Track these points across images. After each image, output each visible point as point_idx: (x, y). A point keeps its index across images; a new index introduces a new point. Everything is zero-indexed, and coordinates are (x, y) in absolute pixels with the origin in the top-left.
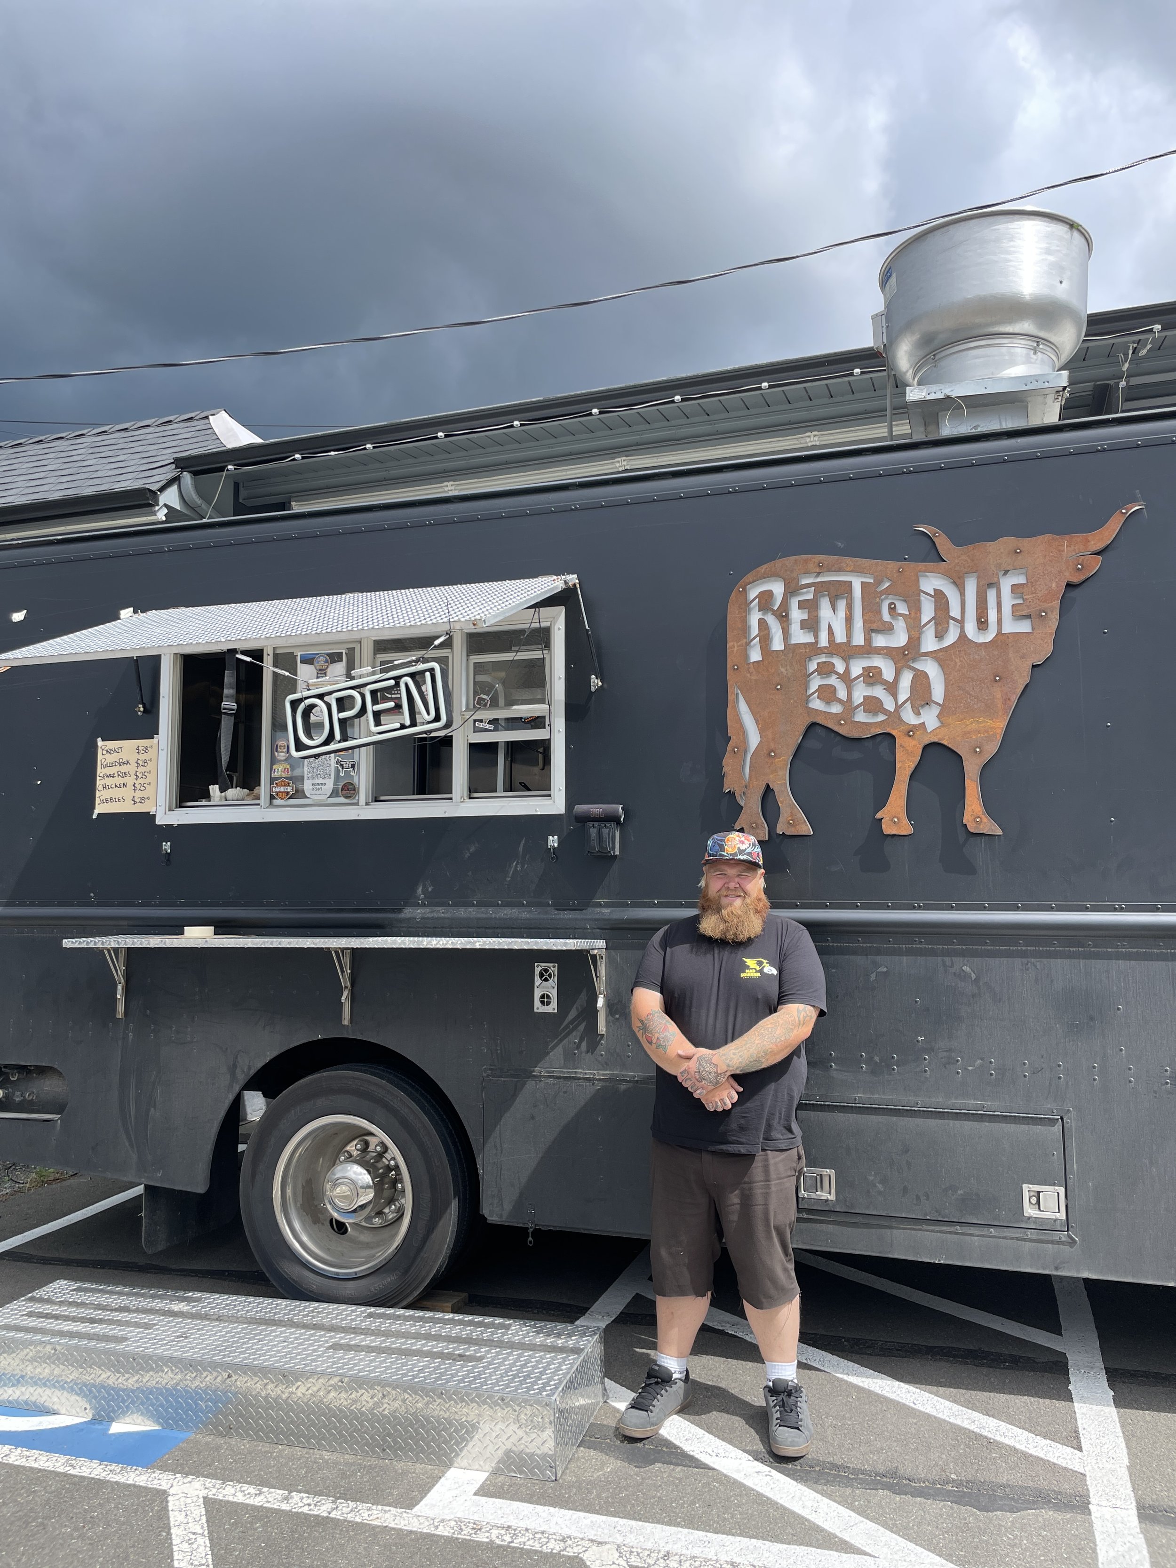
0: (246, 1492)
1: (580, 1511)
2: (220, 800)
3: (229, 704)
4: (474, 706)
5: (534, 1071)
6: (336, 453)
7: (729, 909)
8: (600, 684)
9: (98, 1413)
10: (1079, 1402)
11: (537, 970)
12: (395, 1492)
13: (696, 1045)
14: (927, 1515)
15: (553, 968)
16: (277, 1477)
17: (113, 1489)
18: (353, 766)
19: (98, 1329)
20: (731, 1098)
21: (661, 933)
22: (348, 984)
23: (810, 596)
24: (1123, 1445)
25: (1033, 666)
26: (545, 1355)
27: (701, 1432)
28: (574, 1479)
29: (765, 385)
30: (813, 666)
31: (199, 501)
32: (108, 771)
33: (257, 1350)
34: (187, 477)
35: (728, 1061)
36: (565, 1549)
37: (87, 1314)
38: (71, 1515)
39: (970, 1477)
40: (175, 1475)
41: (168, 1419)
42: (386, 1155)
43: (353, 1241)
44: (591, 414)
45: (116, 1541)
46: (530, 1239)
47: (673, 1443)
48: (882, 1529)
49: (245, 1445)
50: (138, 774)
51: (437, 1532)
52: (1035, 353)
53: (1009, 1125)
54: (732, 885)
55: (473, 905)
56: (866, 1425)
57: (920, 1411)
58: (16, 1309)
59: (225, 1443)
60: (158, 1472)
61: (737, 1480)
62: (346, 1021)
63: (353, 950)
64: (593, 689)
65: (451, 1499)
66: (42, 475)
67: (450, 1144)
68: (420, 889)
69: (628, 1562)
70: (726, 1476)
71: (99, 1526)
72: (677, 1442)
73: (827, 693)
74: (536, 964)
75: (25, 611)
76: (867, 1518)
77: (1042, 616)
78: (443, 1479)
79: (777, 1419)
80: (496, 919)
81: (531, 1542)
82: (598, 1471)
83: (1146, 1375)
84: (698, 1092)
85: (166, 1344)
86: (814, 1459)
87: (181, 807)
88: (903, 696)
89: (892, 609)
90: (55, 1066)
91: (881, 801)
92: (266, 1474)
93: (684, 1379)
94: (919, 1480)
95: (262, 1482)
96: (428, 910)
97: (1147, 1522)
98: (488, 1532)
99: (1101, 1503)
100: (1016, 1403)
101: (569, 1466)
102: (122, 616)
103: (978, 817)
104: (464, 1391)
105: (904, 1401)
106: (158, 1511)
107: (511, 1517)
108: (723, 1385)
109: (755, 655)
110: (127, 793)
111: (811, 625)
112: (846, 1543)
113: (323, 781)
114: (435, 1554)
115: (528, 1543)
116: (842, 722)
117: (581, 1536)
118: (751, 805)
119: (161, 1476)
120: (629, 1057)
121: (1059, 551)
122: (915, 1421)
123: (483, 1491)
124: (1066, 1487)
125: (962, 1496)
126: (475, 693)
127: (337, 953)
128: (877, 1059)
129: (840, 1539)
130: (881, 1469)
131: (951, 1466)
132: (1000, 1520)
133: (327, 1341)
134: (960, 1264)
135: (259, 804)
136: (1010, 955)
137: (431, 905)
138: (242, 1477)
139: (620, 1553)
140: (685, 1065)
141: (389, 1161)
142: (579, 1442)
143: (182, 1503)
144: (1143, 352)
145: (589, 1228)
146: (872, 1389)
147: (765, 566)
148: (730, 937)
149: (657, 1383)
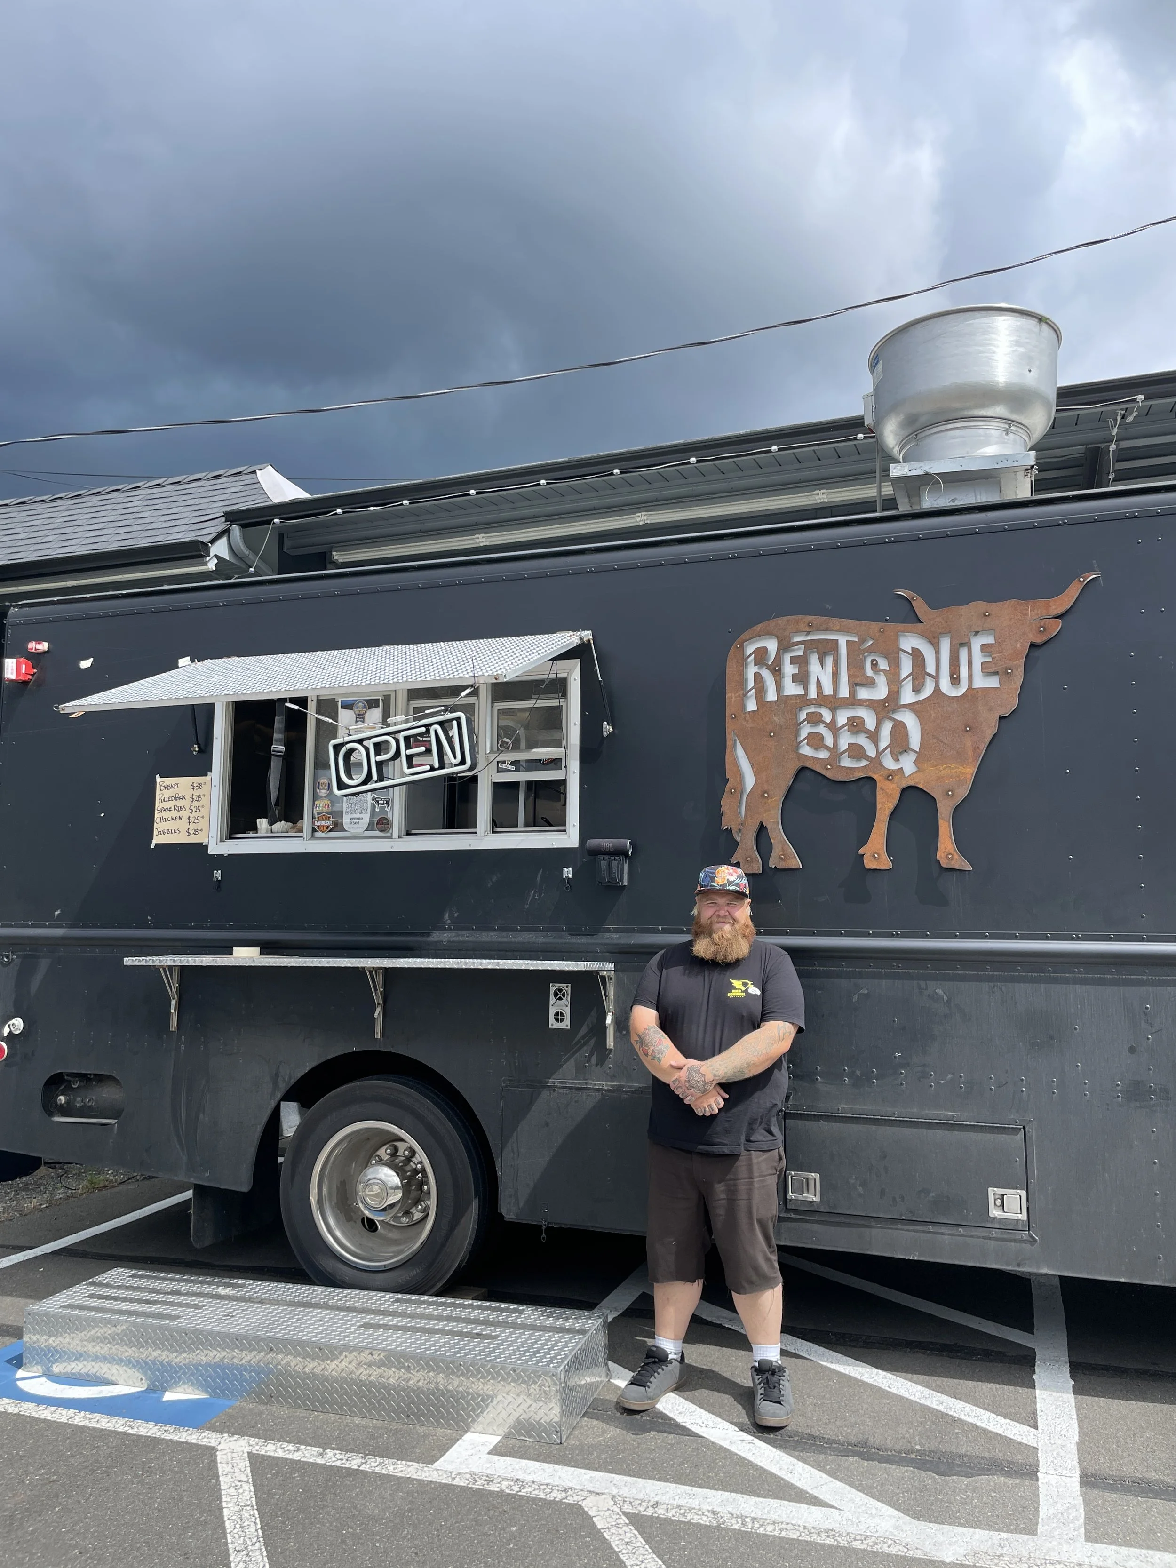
0: (286, 1449)
1: (581, 1468)
2: (267, 832)
3: (278, 747)
4: (498, 749)
5: (548, 1082)
6: (375, 508)
7: (720, 933)
8: (611, 729)
9: (153, 1383)
10: (1041, 1390)
11: (552, 990)
12: (418, 1451)
13: (687, 1055)
14: (890, 1478)
15: (567, 988)
16: (313, 1437)
17: (168, 1446)
18: (388, 802)
19: (153, 1308)
20: (718, 1104)
21: (658, 956)
22: (381, 1001)
23: (801, 653)
24: (1076, 1426)
25: (1001, 718)
26: (554, 1335)
27: (692, 1407)
28: (577, 1443)
29: (774, 448)
30: (803, 716)
31: (247, 552)
32: (166, 805)
33: (296, 1327)
34: (236, 530)
35: (714, 1072)
36: (566, 1498)
37: (143, 1297)
38: (131, 1466)
39: (932, 1448)
40: (222, 1434)
41: (217, 1388)
42: (414, 1159)
43: (383, 1237)
44: (612, 474)
45: (171, 1487)
46: (544, 1235)
47: (667, 1416)
48: (848, 1488)
49: (284, 1412)
50: (192, 808)
51: (454, 1483)
52: (1007, 434)
53: (976, 1134)
54: (722, 913)
55: (495, 930)
56: (843, 1404)
57: (894, 1394)
58: (78, 1292)
59: (267, 1409)
60: (208, 1432)
61: (723, 1447)
62: (378, 1036)
63: (386, 970)
64: (605, 734)
65: (467, 1457)
66: (100, 526)
67: (472, 1148)
68: (447, 915)
69: (621, 1509)
70: (713, 1443)
71: (156, 1474)
72: (671, 1415)
73: (816, 741)
74: (551, 984)
75: (92, 659)
76: (837, 1479)
77: (1008, 673)
78: (460, 1441)
79: (761, 1394)
80: (515, 943)
81: (536, 1492)
82: (599, 1436)
83: (1106, 1368)
84: (688, 1098)
85: (214, 1322)
86: (793, 1431)
87: (231, 838)
88: (884, 742)
89: (874, 665)
90: (114, 1075)
91: (864, 839)
92: (303, 1434)
93: (679, 1360)
94: (886, 1450)
95: (300, 1441)
96: (454, 934)
97: (1087, 1487)
98: (499, 1483)
99: (1048, 1472)
100: (982, 1389)
101: (574, 1432)
102: (180, 665)
103: (950, 854)
104: (480, 1363)
105: (880, 1385)
106: (207, 1463)
107: (520, 1472)
108: (716, 1369)
109: (752, 706)
110: (183, 825)
111: (802, 678)
112: (816, 1498)
113: (360, 816)
114: (452, 1500)
115: (534, 1492)
116: (829, 767)
117: (581, 1488)
118: (747, 841)
119: (209, 1436)
120: (634, 1069)
121: (1024, 614)
122: (888, 1402)
123: (496, 1451)
124: (1019, 1458)
125: (924, 1463)
126: (499, 736)
127: (371, 972)
128: (858, 1073)
129: (810, 1495)
130: (853, 1440)
131: (917, 1439)
132: (955, 1483)
133: (358, 1321)
134: (932, 1260)
135: (302, 837)
136: (979, 979)
137: (457, 929)
138: (282, 1437)
139: (615, 1502)
140: (677, 1075)
141: (416, 1165)
142: (583, 1413)
143: (230, 1458)
144: (1130, 419)
145: (597, 1225)
146: (852, 1375)
147: (760, 625)
148: (720, 958)
149: (654, 1362)
